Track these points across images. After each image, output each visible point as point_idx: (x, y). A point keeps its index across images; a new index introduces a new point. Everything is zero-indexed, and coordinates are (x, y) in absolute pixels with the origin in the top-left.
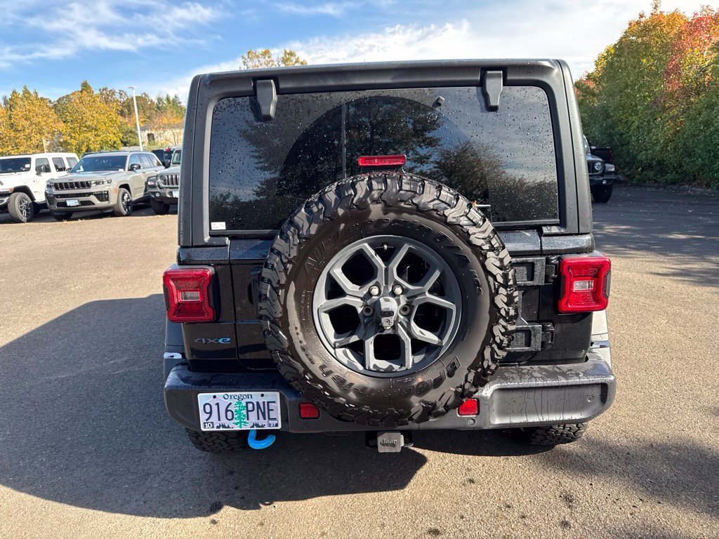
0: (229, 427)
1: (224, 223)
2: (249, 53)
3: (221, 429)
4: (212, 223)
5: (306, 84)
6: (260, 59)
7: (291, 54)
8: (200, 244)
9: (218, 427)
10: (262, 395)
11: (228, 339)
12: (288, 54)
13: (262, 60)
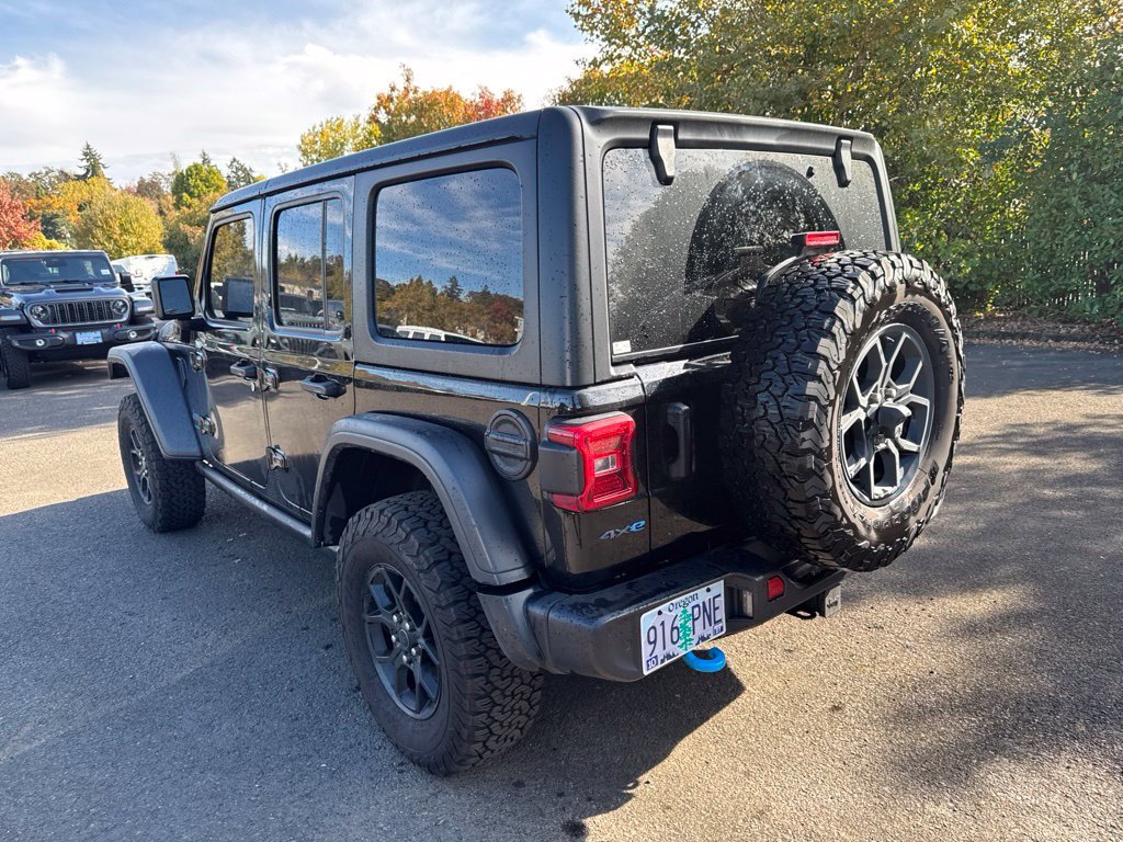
0: (674, 656)
1: (628, 342)
3: (666, 662)
4: (614, 344)
5: (705, 137)
8: (606, 378)
9: (663, 661)
10: (708, 590)
11: (643, 523)
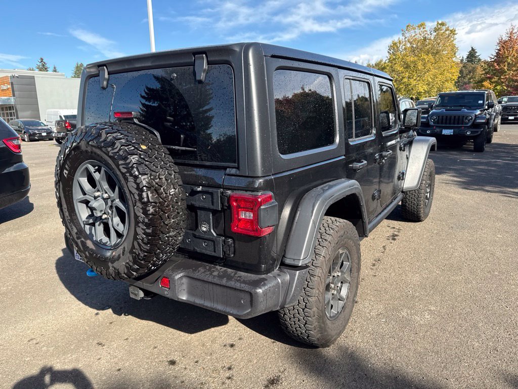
2: (408, 26)
6: (416, 30)
7: (443, 24)
12: (440, 25)
13: (417, 31)
